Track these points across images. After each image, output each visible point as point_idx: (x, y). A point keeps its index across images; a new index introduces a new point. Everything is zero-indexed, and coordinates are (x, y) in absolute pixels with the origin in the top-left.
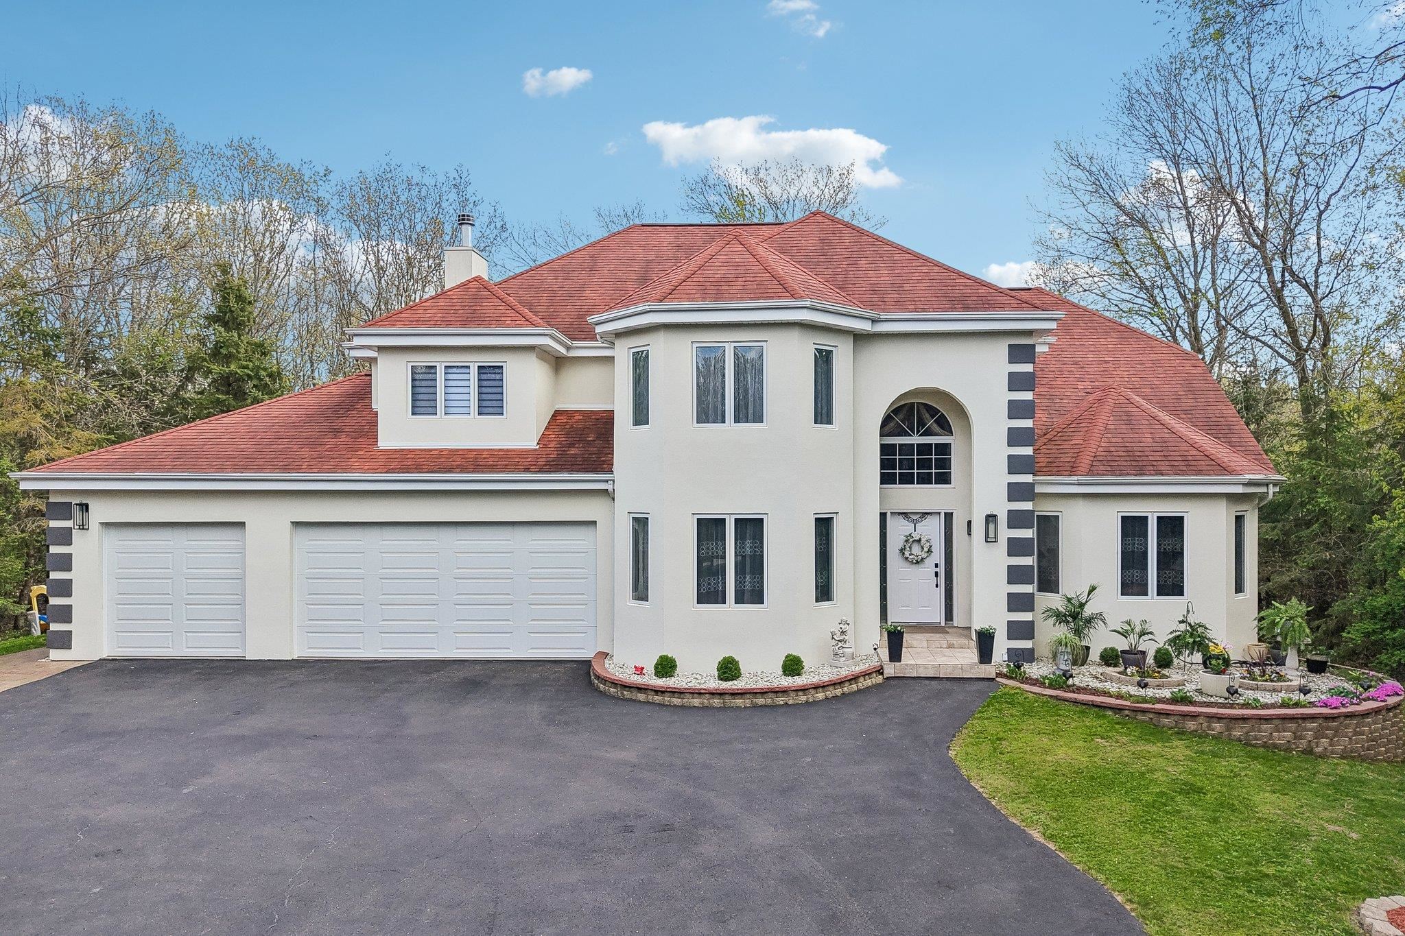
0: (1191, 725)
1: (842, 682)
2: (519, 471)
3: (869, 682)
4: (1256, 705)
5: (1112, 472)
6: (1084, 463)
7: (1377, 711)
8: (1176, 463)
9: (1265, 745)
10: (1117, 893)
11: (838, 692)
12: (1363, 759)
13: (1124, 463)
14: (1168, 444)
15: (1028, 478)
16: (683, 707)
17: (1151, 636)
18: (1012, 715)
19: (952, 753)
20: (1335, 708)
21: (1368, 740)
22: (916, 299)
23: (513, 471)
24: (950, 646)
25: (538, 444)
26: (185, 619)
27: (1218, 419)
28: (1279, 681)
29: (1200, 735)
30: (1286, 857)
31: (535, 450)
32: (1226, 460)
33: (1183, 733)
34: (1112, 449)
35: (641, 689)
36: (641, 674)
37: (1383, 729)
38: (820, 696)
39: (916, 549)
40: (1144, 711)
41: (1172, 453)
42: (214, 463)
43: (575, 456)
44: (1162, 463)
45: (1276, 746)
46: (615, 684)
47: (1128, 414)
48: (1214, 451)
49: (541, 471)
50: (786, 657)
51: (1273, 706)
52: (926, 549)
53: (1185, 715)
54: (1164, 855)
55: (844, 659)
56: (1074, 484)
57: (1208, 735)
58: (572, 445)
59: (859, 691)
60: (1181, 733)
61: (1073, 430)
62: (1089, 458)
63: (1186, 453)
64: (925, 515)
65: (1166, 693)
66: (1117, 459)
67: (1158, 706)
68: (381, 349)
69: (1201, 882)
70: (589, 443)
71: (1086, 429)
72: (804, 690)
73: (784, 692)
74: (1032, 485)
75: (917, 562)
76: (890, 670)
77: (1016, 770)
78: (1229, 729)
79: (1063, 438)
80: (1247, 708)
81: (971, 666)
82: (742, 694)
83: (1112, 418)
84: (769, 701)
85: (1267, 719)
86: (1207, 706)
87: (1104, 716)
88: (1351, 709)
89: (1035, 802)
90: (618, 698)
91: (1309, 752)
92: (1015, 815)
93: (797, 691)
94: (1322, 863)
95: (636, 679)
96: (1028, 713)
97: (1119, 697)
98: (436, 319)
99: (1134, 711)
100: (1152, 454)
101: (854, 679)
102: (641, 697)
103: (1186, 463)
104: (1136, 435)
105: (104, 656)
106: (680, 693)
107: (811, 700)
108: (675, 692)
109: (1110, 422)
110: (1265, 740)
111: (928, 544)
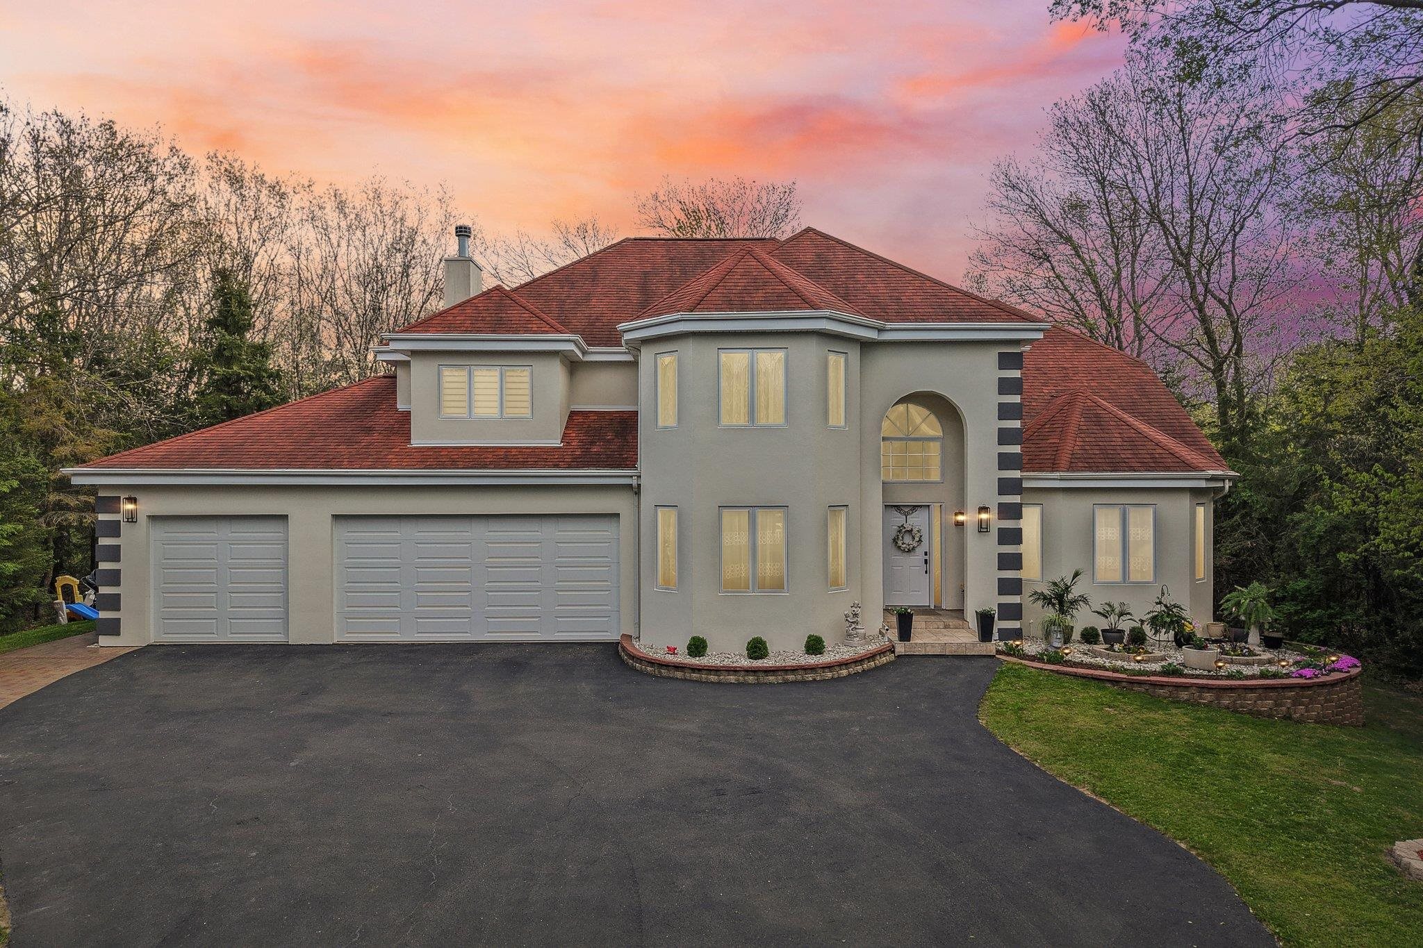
0: (1184, 695)
1: (862, 660)
2: (550, 467)
3: (884, 660)
4: (1238, 676)
5: (1090, 469)
6: (1064, 459)
7: (1343, 681)
8: (1145, 461)
9: (1250, 713)
10: (1178, 841)
11: (859, 668)
12: (1334, 723)
13: (1100, 460)
14: (1136, 443)
15: (1016, 474)
16: (719, 683)
17: (1129, 617)
18: (1023, 688)
19: (982, 722)
20: (1309, 678)
21: (1337, 707)
22: (916, 310)
23: (544, 467)
24: (946, 627)
25: (562, 442)
26: (229, 606)
27: (1172, 421)
28: (1249, 655)
29: (1195, 704)
30: (1308, 807)
31: (560, 448)
32: (1189, 457)
33: (1178, 702)
34: (1088, 448)
35: (678, 667)
36: (674, 653)
37: (1348, 696)
38: (844, 672)
39: (908, 539)
40: (1140, 683)
41: (1141, 451)
42: (259, 460)
43: (598, 453)
44: (1133, 460)
45: (1260, 713)
46: (652, 663)
47: (1097, 416)
48: (1177, 450)
49: (570, 467)
50: (809, 637)
51: (1253, 677)
52: (917, 539)
53: (1178, 687)
54: (1206, 808)
55: (858, 639)
56: (1057, 479)
57: (1199, 704)
58: (592, 443)
59: (876, 668)
60: (1177, 702)
61: (1047, 430)
62: (1067, 455)
63: (1154, 452)
64: (915, 508)
65: (1156, 667)
66: (1093, 456)
67: (1153, 678)
68: (414, 353)
69: (1247, 830)
70: (608, 441)
71: (1061, 429)
72: (830, 667)
73: (813, 669)
74: (1020, 480)
75: (909, 551)
76: (901, 648)
77: (1045, 735)
78: (1218, 698)
79: (1041, 437)
80: (1232, 679)
81: (974, 644)
82: (773, 671)
83: (1082, 420)
84: (799, 677)
85: (1252, 689)
86: (1196, 678)
87: (1104, 688)
88: (1323, 679)
89: (1074, 763)
90: (655, 676)
91: (1287, 717)
92: (1061, 775)
93: (823, 668)
94: (1341, 813)
95: (670, 658)
96: (1036, 685)
97: (1115, 670)
98: (466, 325)
99: (1131, 683)
100: (1123, 452)
101: (872, 657)
102: (679, 674)
103: (1155, 460)
104: (1107, 435)
105: (152, 642)
106: (716, 670)
107: (836, 676)
108: (711, 670)
109: (1082, 423)
110: (1250, 707)
111: (918, 535)
